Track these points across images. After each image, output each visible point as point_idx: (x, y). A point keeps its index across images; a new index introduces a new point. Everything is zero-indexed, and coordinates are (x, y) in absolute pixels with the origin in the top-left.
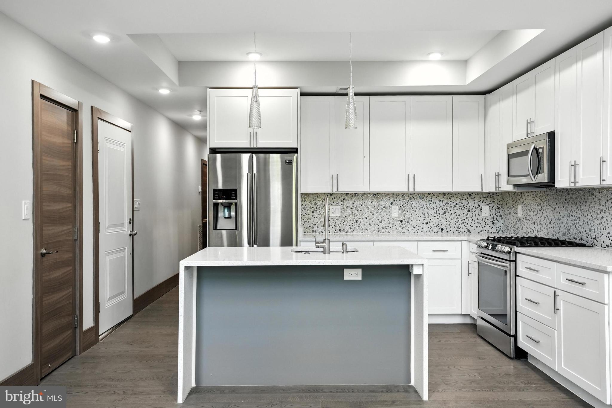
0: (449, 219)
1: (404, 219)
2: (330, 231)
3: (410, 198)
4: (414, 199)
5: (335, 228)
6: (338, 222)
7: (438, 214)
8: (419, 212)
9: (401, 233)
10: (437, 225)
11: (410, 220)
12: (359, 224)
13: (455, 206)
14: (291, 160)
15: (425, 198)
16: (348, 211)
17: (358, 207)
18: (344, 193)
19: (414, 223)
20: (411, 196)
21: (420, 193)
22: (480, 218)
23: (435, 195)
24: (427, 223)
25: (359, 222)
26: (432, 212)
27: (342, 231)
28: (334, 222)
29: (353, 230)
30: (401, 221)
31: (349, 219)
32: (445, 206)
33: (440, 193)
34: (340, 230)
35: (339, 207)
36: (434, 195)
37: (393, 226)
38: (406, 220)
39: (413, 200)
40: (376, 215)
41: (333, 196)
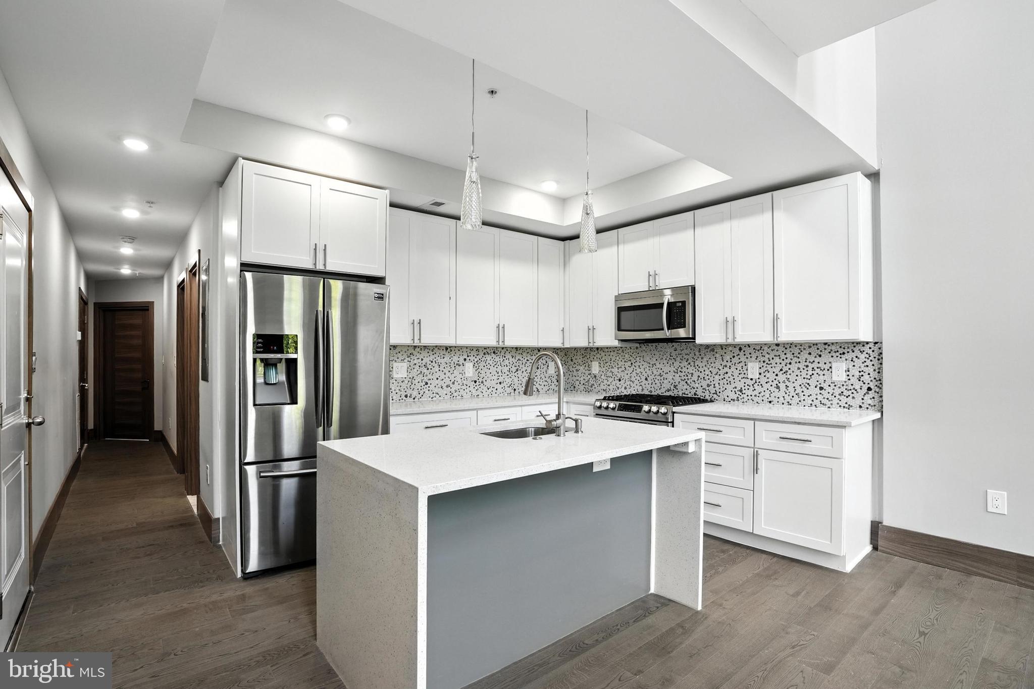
0: (521, 378)
1: (478, 379)
2: (394, 398)
3: (484, 354)
4: (489, 354)
5: (399, 393)
6: (404, 385)
7: (511, 372)
8: (493, 370)
9: (475, 396)
10: (510, 385)
11: (484, 380)
12: (429, 387)
13: (526, 363)
14: (383, 295)
15: (499, 354)
16: (415, 370)
17: (428, 365)
18: (412, 346)
19: (488, 384)
20: (485, 351)
21: (494, 347)
22: (547, 376)
23: (509, 349)
24: (500, 383)
25: (429, 385)
26: (505, 369)
27: (408, 397)
28: (399, 385)
29: (422, 396)
30: (475, 382)
31: (416, 381)
32: (518, 362)
33: (513, 348)
34: (406, 396)
35: (405, 365)
36: (507, 350)
37: (466, 389)
38: (481, 380)
39: (487, 356)
40: (448, 374)
41: (398, 350)
